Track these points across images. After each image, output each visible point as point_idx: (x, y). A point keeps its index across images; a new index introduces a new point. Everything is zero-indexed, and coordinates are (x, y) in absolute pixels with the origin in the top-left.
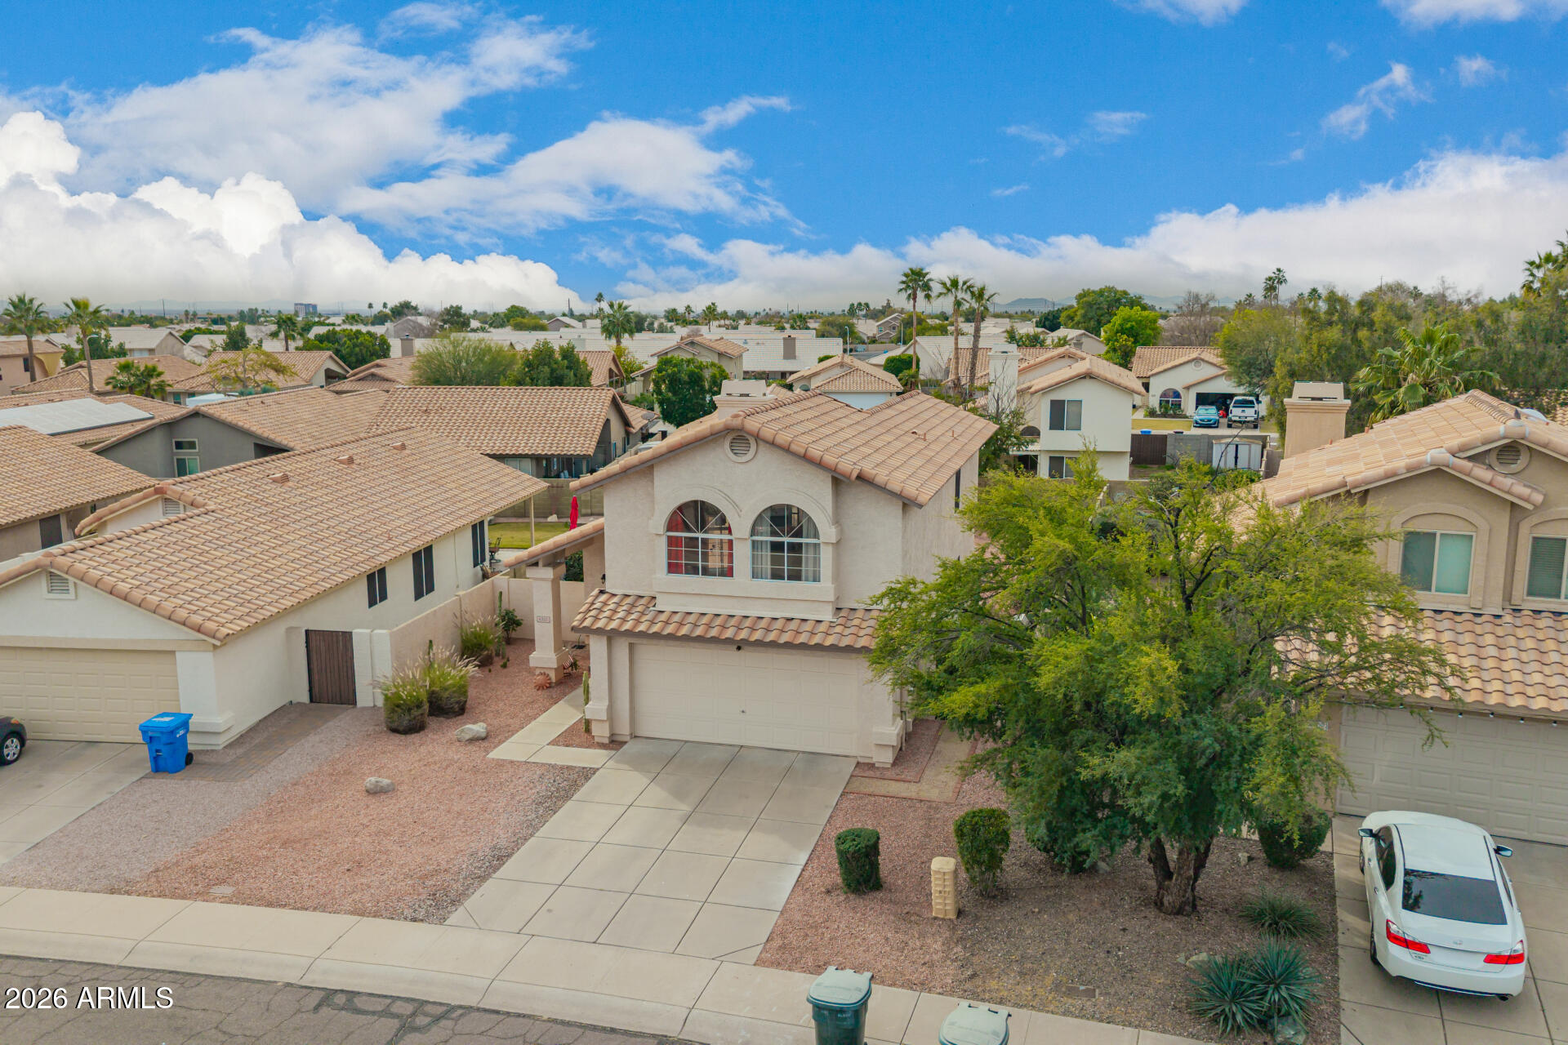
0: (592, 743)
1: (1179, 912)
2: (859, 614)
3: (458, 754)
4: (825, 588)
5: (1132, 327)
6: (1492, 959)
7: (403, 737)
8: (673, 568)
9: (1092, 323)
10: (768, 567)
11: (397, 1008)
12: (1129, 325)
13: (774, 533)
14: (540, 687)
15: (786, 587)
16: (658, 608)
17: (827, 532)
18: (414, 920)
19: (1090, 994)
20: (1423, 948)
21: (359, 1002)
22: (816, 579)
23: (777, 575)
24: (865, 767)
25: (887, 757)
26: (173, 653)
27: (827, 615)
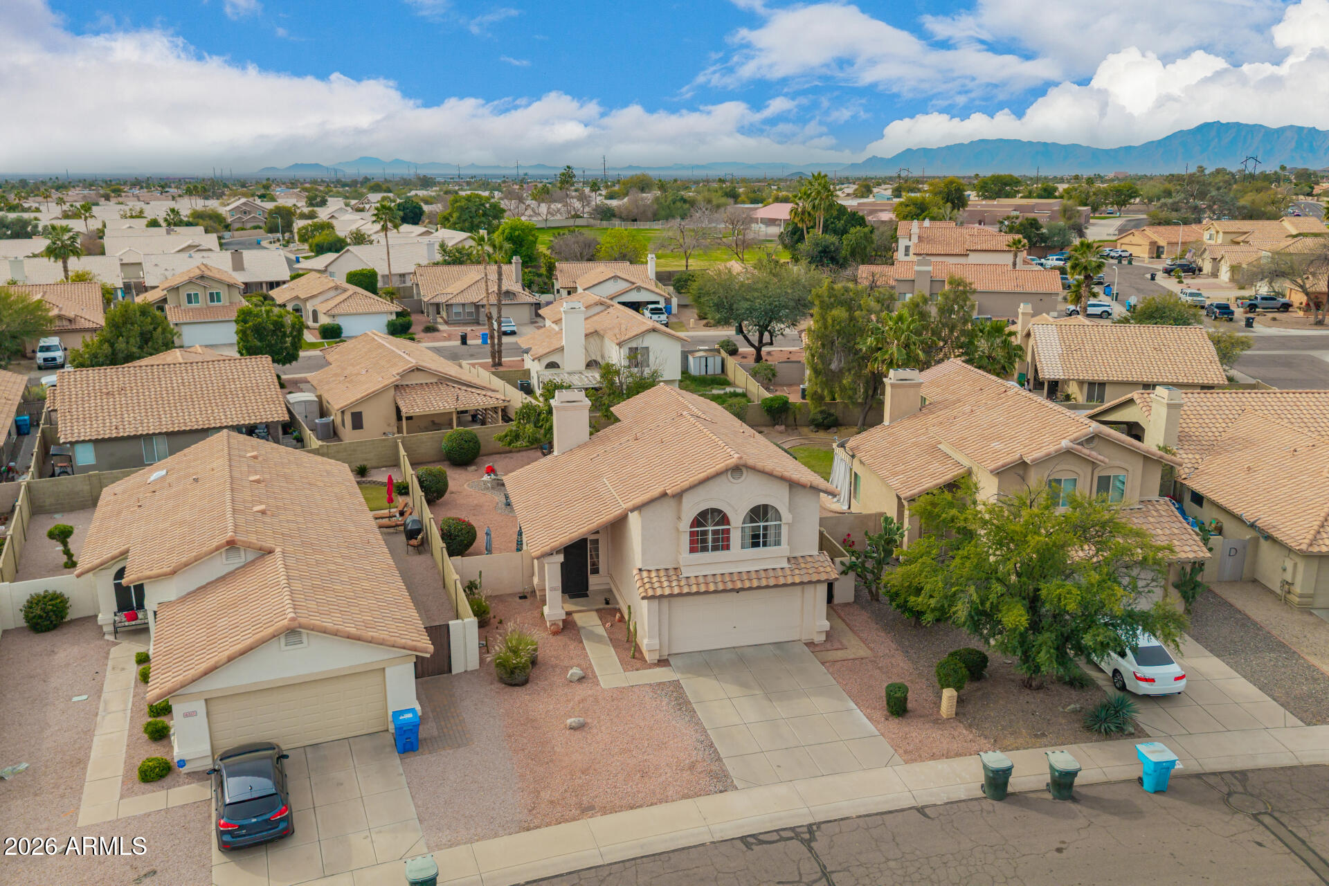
0: (646, 665)
1: (1040, 688)
2: (801, 560)
3: (582, 691)
4: (784, 549)
5: (519, 235)
6: (1177, 679)
7: (524, 688)
8: (692, 550)
9: (467, 224)
10: (749, 541)
11: (784, 834)
12: (517, 233)
13: (752, 521)
14: (555, 633)
15: (760, 550)
16: (685, 575)
17: (786, 516)
18: (721, 792)
19: (1043, 735)
20: (1153, 680)
21: (761, 837)
22: (778, 543)
23: (755, 545)
24: (810, 644)
25: (823, 638)
26: (384, 669)
27: (786, 565)
